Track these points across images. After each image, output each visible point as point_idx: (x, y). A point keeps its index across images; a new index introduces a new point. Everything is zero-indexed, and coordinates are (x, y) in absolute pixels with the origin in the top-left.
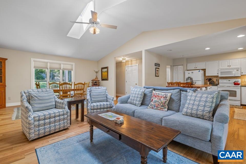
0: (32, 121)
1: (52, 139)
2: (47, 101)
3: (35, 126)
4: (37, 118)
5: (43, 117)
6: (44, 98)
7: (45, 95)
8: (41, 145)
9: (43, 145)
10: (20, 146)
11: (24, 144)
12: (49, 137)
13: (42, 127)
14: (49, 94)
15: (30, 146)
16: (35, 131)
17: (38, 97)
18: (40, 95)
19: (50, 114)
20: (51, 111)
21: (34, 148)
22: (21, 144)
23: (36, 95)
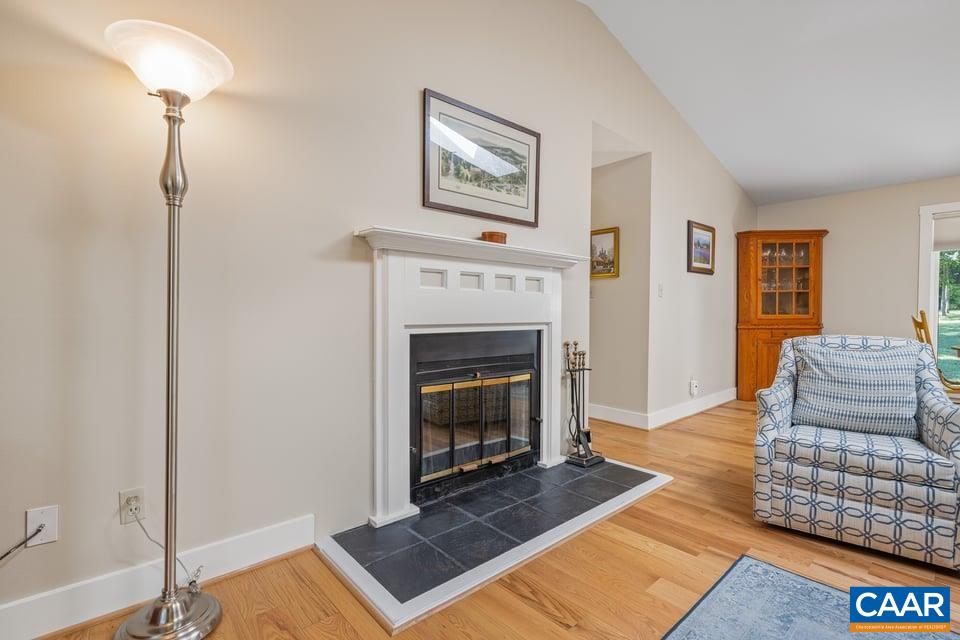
0: (764, 452)
1: (830, 566)
2: (864, 393)
3: (775, 474)
4: (785, 448)
5: (810, 453)
6: (854, 376)
7: (864, 363)
8: (773, 558)
9: (781, 562)
10: (727, 519)
11: (741, 521)
12: (831, 552)
13: (802, 493)
14: (883, 364)
15: (743, 537)
16: (775, 494)
17: (829, 370)
18: (837, 360)
19: (843, 450)
20: (884, 446)
21: (748, 549)
22: (732, 516)
23: (819, 358)
